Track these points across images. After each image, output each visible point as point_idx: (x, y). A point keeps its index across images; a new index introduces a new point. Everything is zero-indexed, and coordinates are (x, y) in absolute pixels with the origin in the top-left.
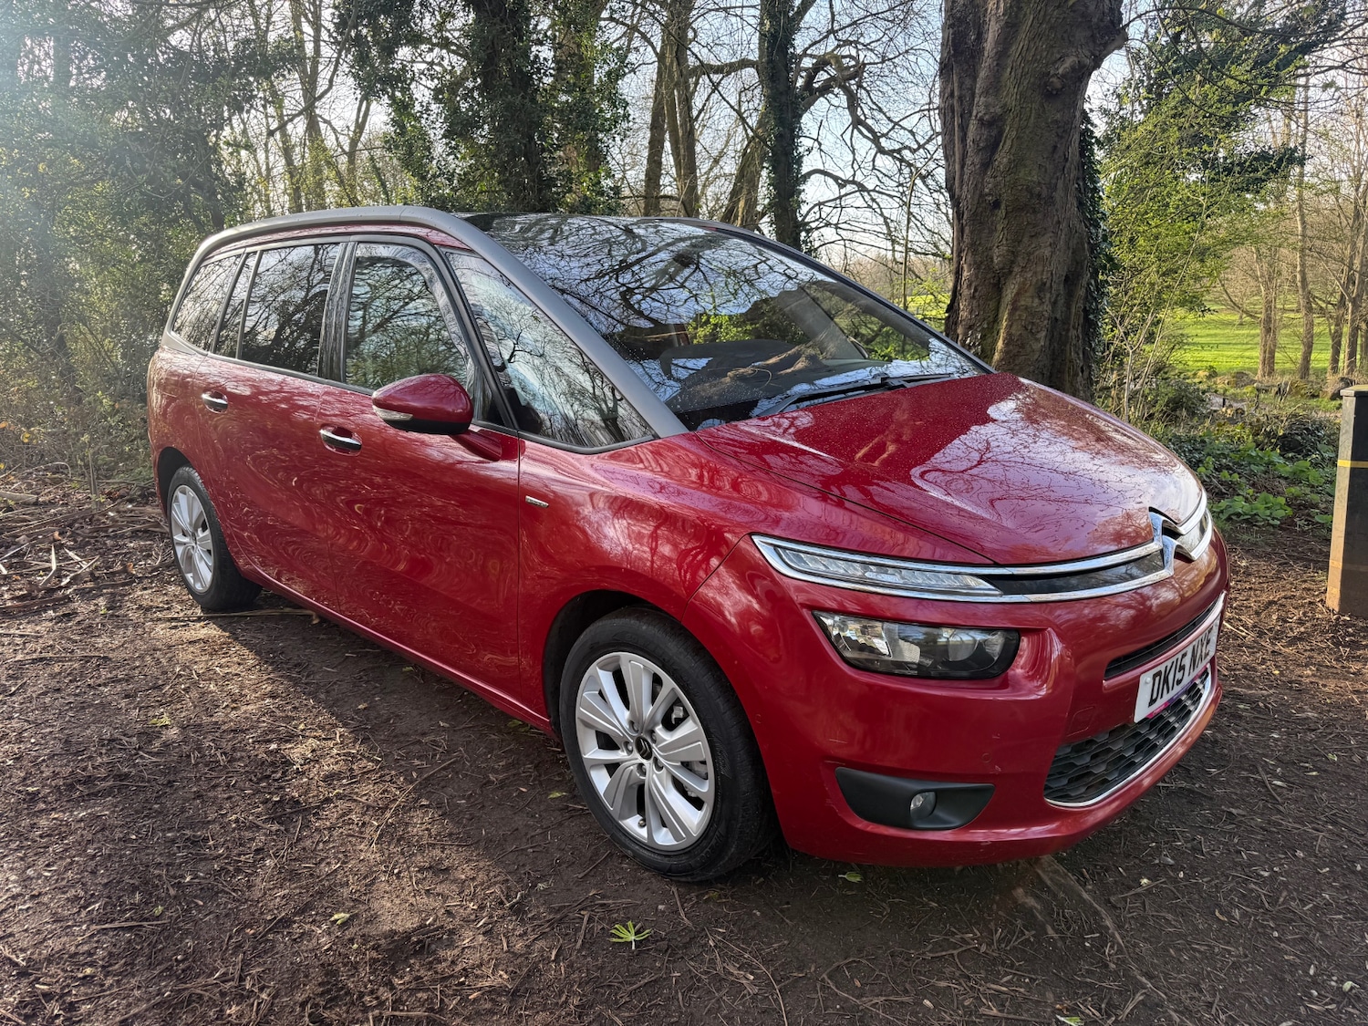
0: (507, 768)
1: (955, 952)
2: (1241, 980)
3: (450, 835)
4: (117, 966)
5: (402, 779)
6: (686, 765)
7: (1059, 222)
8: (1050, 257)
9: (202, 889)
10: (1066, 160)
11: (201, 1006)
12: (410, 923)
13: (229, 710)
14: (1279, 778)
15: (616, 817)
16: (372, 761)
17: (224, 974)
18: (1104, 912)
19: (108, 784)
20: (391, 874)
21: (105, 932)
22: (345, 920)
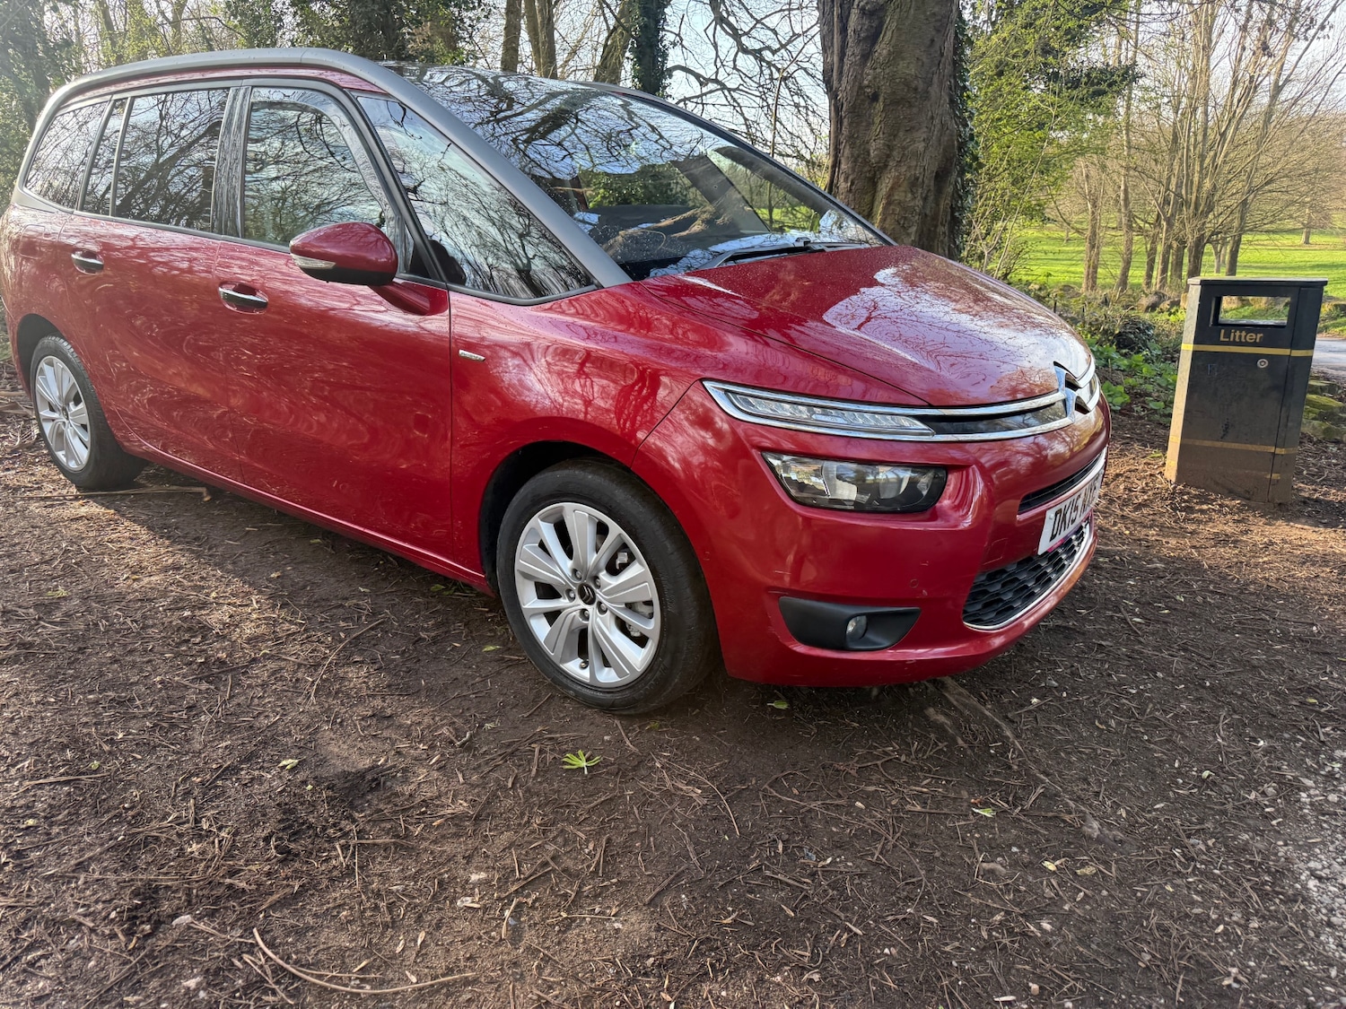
0: (437, 626)
1: (880, 762)
2: (1121, 774)
3: (389, 686)
4: (60, 817)
5: (330, 639)
6: (630, 606)
7: (932, 118)
8: (923, 151)
9: (137, 744)
10: (942, 55)
11: (159, 846)
12: (366, 763)
13: (130, 582)
14: (1138, 617)
15: (557, 661)
16: (296, 624)
17: (178, 818)
18: (1003, 725)
19: (12, 652)
20: (334, 723)
21: (40, 786)
22: (294, 765)
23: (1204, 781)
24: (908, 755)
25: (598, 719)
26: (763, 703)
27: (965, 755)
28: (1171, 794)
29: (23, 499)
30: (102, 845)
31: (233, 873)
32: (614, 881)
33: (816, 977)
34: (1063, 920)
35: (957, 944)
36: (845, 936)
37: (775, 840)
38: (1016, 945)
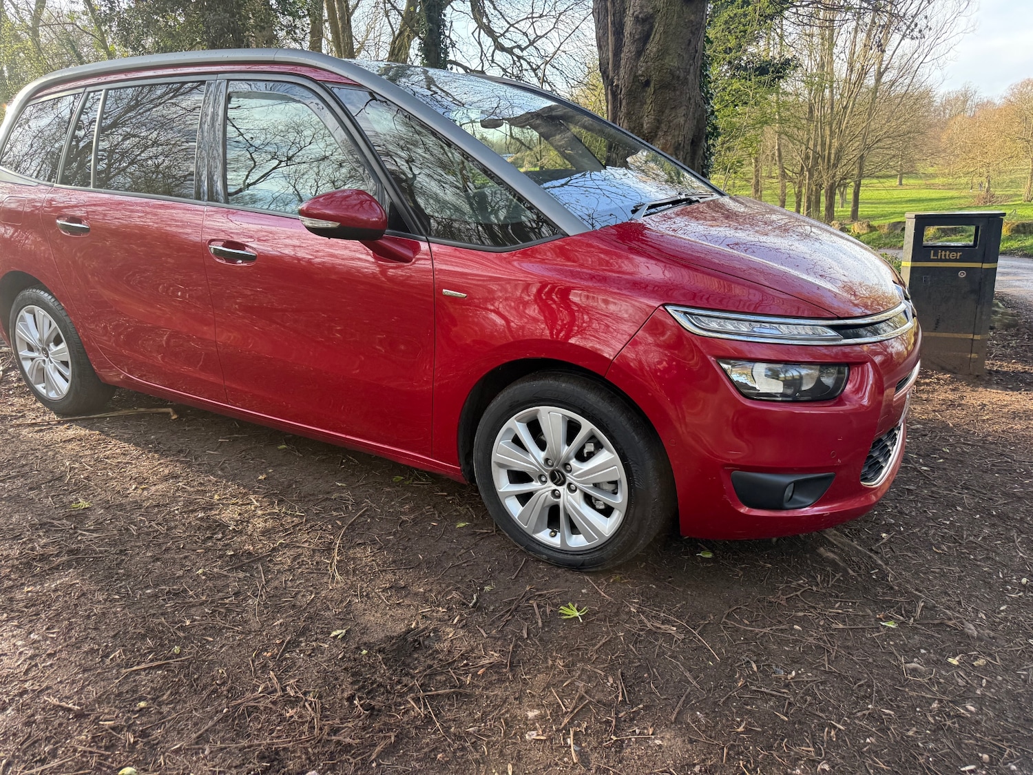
0: (412, 510)
1: (799, 593)
3: (394, 562)
4: (165, 697)
5: (330, 527)
6: (596, 486)
8: (683, 123)
9: (205, 629)
11: (261, 714)
12: (401, 628)
13: (140, 491)
14: (924, 466)
15: (530, 532)
16: (297, 516)
17: (266, 688)
18: (874, 557)
19: (64, 558)
20: (362, 596)
21: (137, 672)
22: (343, 634)
23: (1024, 586)
24: (817, 585)
25: (569, 575)
26: (693, 554)
27: (857, 581)
28: (1007, 598)
29: (12, 426)
30: (211, 718)
31: (335, 731)
32: (641, 706)
33: (827, 767)
34: (980, 701)
35: (914, 729)
36: (833, 733)
37: (748, 662)
38: (957, 725)
